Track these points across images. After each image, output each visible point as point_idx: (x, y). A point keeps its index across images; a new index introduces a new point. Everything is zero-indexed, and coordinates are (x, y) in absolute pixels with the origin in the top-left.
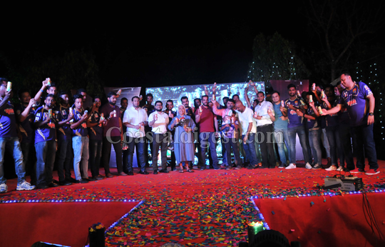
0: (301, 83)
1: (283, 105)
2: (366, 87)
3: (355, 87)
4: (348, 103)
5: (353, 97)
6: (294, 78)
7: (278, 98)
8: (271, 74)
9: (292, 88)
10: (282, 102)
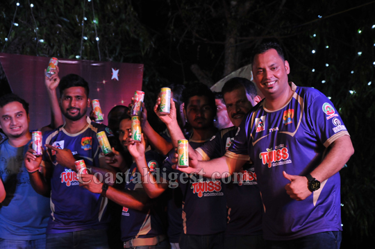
0: (115, 74)
1: (38, 148)
2: (327, 108)
3: (293, 105)
4: (264, 157)
5: (281, 139)
6: (92, 52)
7: (23, 121)
8: (7, 29)
9: (76, 91)
10: (37, 136)
